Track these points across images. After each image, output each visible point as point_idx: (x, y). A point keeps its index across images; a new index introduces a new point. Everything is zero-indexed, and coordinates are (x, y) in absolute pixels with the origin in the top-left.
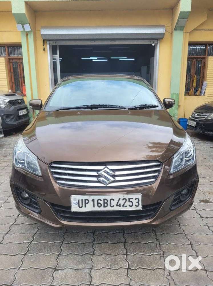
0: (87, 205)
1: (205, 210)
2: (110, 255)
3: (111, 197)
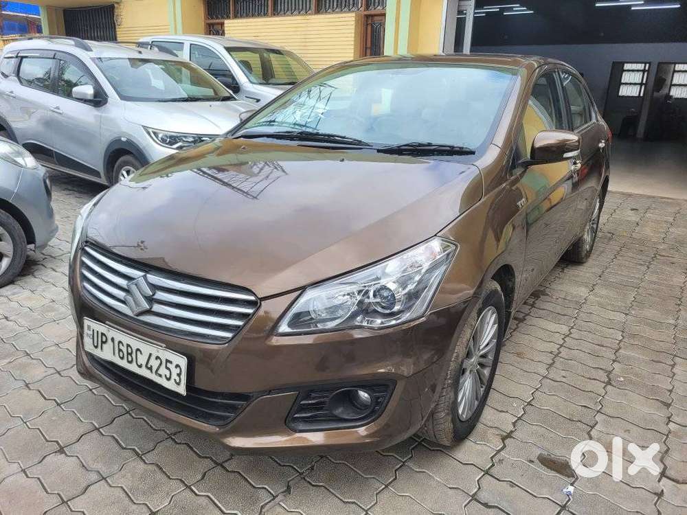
0: (104, 346)
1: (513, 484)
2: (164, 472)
3: (135, 343)
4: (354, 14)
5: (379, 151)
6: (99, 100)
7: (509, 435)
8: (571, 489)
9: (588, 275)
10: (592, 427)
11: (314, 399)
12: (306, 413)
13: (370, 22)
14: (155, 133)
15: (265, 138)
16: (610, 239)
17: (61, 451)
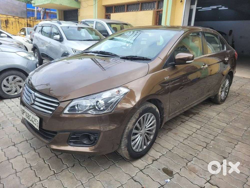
0: (24, 114)
1: (148, 176)
2: (39, 155)
3: (30, 114)
4: (153, 11)
5: (121, 58)
6: (61, 40)
7: (156, 160)
8: (169, 180)
9: (220, 108)
10: (190, 161)
11: (76, 136)
12: (73, 140)
13: (158, 13)
14: (75, 51)
15: (91, 53)
16: (237, 96)
17: (14, 145)
